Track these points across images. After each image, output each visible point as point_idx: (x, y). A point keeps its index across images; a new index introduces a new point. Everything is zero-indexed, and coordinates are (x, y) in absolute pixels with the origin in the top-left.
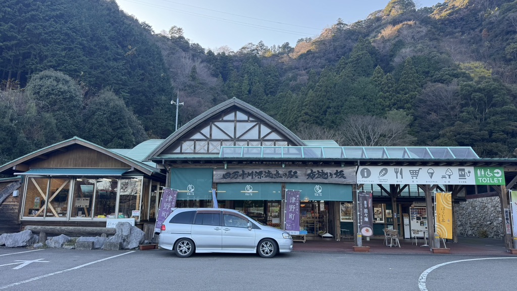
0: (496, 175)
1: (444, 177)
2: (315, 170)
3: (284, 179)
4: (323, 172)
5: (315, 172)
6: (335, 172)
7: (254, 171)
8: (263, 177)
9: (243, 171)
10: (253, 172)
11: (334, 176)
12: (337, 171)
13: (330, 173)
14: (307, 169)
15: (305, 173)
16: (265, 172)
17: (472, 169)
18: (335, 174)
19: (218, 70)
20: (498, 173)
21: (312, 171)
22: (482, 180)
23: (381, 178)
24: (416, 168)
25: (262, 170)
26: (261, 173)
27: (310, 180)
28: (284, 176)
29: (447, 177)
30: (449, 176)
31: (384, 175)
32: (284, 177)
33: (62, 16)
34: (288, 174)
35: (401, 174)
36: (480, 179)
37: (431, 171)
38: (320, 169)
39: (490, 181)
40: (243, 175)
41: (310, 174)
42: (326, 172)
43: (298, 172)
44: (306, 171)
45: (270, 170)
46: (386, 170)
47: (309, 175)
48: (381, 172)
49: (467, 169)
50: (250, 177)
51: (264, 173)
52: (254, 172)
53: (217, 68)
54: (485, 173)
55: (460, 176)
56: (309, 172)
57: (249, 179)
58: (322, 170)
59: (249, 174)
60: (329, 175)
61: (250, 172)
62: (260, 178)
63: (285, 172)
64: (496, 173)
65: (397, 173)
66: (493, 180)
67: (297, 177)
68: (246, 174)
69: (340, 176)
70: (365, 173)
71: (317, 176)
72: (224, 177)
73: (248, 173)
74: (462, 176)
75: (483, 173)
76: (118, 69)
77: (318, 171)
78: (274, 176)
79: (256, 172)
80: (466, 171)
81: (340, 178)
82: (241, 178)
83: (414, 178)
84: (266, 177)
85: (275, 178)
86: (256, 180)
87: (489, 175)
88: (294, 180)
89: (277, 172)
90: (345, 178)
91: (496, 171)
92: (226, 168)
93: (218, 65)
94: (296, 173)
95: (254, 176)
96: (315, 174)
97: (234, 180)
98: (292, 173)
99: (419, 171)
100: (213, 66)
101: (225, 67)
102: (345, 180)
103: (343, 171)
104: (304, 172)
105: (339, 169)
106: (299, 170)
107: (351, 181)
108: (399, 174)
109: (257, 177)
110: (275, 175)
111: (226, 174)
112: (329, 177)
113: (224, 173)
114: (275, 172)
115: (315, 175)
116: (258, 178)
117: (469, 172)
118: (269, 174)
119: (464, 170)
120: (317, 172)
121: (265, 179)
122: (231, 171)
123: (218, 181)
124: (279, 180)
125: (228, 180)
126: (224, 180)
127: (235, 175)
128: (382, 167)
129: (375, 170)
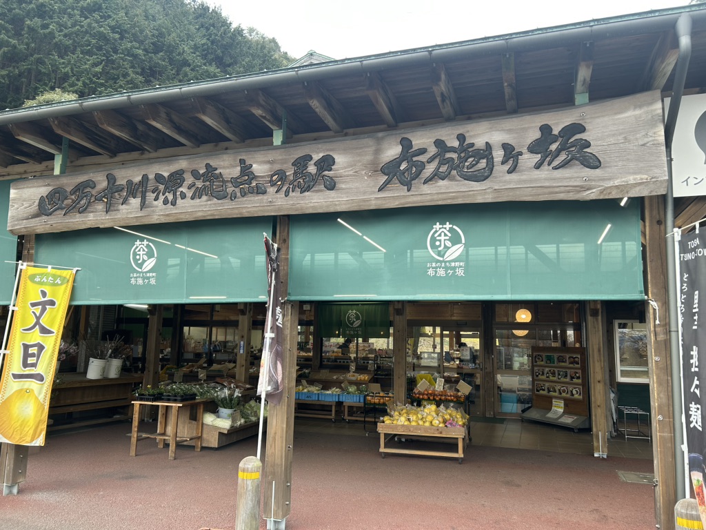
2: (423, 139)
3: (277, 202)
4: (466, 149)
5: (423, 151)
6: (536, 135)
7: (152, 171)
8: (183, 196)
9: (111, 179)
10: (145, 177)
11: (529, 159)
12: (546, 129)
13: (507, 147)
14: (379, 141)
15: (374, 163)
16: (195, 174)
18: (533, 149)
21: (406, 144)
26: (175, 181)
27: (397, 197)
28: (273, 184)
32: (272, 190)
34: (290, 173)
38: (449, 135)
40: (112, 195)
41: (395, 163)
42: (480, 142)
43: (340, 159)
44: (377, 152)
45: (213, 163)
47: (390, 171)
50: (135, 202)
51: (189, 179)
52: (151, 176)
56: (392, 151)
57: (130, 211)
58: (461, 138)
59: (134, 190)
60: (498, 155)
61: (137, 179)
62: (173, 204)
63: (277, 167)
67: (331, 186)
68: (120, 189)
69: (563, 157)
71: (430, 169)
72: (45, 207)
73: (130, 182)
77: (439, 143)
78: (230, 189)
79: (159, 178)
81: (564, 165)
82: (100, 207)
84: (198, 194)
85: (233, 197)
86: (159, 211)
88: (316, 201)
89: (246, 169)
90: (593, 163)
92: (57, 171)
94: (326, 163)
95: (151, 196)
96: (423, 158)
97: (78, 222)
98: (312, 169)
102: (597, 172)
103: (580, 128)
104: (368, 158)
105: (559, 121)
106: (345, 151)
107: (631, 179)
109: (162, 198)
110: (236, 183)
111: (51, 196)
112: (501, 169)
113: (44, 190)
114: (236, 171)
115: (422, 166)
116: (166, 202)
118: (211, 184)
120: (433, 150)
121: (191, 207)
122: (70, 182)
123: (23, 226)
124: (251, 206)
125: (57, 222)
126: (42, 225)
127: (81, 197)
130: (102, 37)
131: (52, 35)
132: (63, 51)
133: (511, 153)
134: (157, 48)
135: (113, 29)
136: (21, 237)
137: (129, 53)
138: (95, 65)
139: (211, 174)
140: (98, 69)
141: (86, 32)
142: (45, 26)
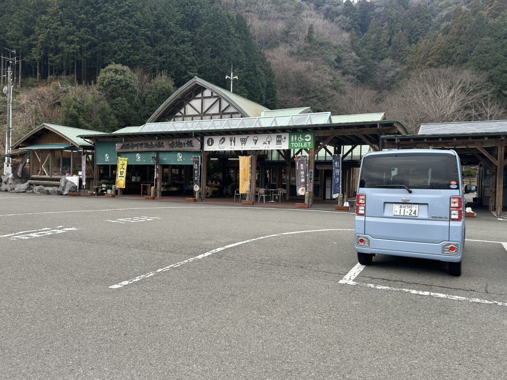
0: (306, 140)
1: (265, 143)
2: (174, 141)
3: (156, 149)
4: (179, 143)
5: (174, 143)
6: (187, 142)
8: (143, 147)
9: (132, 143)
10: (137, 143)
11: (186, 145)
14: (169, 140)
17: (287, 135)
19: (356, 23)
20: (308, 138)
21: (172, 141)
22: (294, 144)
23: (221, 145)
24: (245, 136)
25: (143, 142)
26: (142, 144)
27: (171, 149)
28: (155, 146)
29: (268, 143)
30: (269, 142)
31: (222, 143)
34: (158, 144)
35: (234, 142)
36: (293, 144)
37: (256, 138)
38: (178, 140)
39: (300, 145)
40: (133, 146)
41: (171, 144)
42: (181, 142)
43: (164, 143)
45: (147, 142)
46: (224, 139)
48: (220, 141)
49: (283, 135)
50: (136, 148)
51: (144, 144)
53: (355, 20)
54: (297, 138)
55: (277, 142)
56: (171, 142)
57: (135, 149)
59: (136, 145)
63: (156, 143)
64: (306, 138)
65: (231, 141)
66: (303, 145)
67: (163, 147)
69: (190, 145)
70: (210, 142)
72: (122, 148)
74: (279, 142)
75: (296, 139)
76: (184, 51)
79: (139, 144)
80: (283, 137)
83: (243, 144)
84: (145, 147)
85: (150, 148)
86: (140, 149)
87: (300, 140)
88: (161, 149)
89: (152, 143)
90: (193, 146)
91: (306, 136)
92: (123, 141)
93: (356, 15)
94: (162, 143)
95: (138, 147)
97: (127, 150)
99: (247, 139)
100: (350, 18)
101: (365, 17)
102: (193, 148)
103: (191, 141)
104: (168, 143)
105: (190, 140)
106: (165, 141)
107: (196, 149)
108: (233, 142)
109: (140, 147)
110: (150, 145)
111: (123, 146)
112: (183, 146)
113: (121, 145)
114: (150, 143)
115: (174, 145)
117: (285, 138)
119: (280, 136)
120: (176, 143)
121: (145, 149)
122: (126, 143)
123: (119, 151)
124: (153, 149)
125: (124, 150)
126: (122, 151)
127: (127, 146)
128: (221, 137)
129: (217, 139)
130: (131, 29)
131: (108, 32)
132: (114, 39)
133: (184, 144)
134: (158, 26)
135: (135, 23)
136: (118, 153)
137: (144, 35)
138: (129, 43)
139: (147, 144)
140: (130, 46)
141: (124, 27)
142: (105, 28)
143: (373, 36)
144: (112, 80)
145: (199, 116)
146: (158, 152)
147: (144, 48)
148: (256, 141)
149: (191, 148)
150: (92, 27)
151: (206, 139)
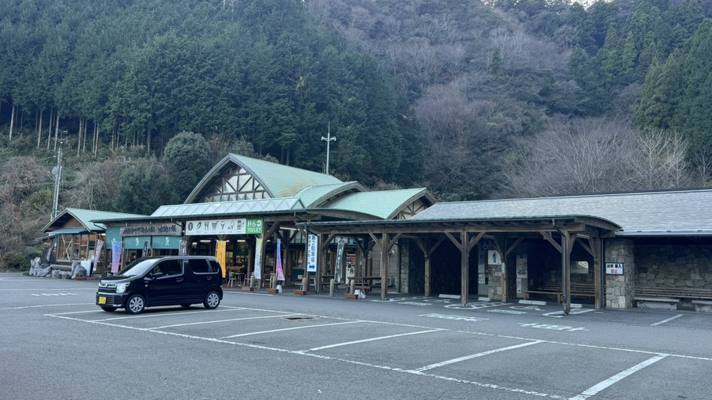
1: (230, 228)
3: (150, 233)
6: (172, 226)
9: (132, 228)
11: (171, 230)
15: (158, 228)
17: (244, 221)
19: (588, 33)
23: (198, 230)
24: (215, 221)
25: (140, 227)
26: (139, 229)
27: (160, 234)
31: (199, 227)
33: (209, 71)
36: (249, 228)
37: (221, 223)
39: (254, 230)
40: (132, 231)
42: (167, 227)
43: (156, 228)
46: (200, 223)
48: (198, 225)
53: (587, 30)
54: (252, 224)
55: (238, 226)
57: (134, 234)
59: (135, 230)
60: (169, 229)
63: (149, 228)
64: (258, 223)
66: (256, 230)
67: (154, 231)
69: (174, 229)
70: (191, 226)
71: (163, 230)
72: (125, 232)
76: (277, 109)
80: (242, 223)
84: (141, 232)
86: (137, 234)
88: (153, 234)
92: (126, 226)
93: (588, 23)
94: (154, 228)
97: (128, 235)
99: (217, 223)
101: (603, 25)
102: (176, 232)
105: (174, 224)
107: (178, 233)
108: (207, 226)
110: (145, 230)
113: (125, 229)
118: (143, 230)
120: (164, 227)
121: (141, 234)
122: (128, 228)
123: (122, 235)
124: (147, 234)
125: (126, 235)
126: (124, 235)
127: (128, 231)
128: (199, 222)
129: (195, 223)
130: (210, 90)
134: (246, 82)
135: (217, 83)
137: (227, 95)
138: (207, 106)
139: (143, 229)
140: (209, 109)
141: (203, 89)
142: (181, 91)
143: (612, 53)
144: (179, 152)
145: (235, 193)
146: (152, 236)
147: (225, 111)
148: (223, 225)
149: (174, 232)
150: (168, 92)
151: (188, 223)
